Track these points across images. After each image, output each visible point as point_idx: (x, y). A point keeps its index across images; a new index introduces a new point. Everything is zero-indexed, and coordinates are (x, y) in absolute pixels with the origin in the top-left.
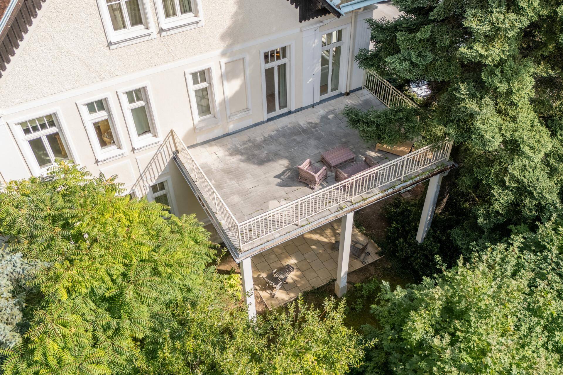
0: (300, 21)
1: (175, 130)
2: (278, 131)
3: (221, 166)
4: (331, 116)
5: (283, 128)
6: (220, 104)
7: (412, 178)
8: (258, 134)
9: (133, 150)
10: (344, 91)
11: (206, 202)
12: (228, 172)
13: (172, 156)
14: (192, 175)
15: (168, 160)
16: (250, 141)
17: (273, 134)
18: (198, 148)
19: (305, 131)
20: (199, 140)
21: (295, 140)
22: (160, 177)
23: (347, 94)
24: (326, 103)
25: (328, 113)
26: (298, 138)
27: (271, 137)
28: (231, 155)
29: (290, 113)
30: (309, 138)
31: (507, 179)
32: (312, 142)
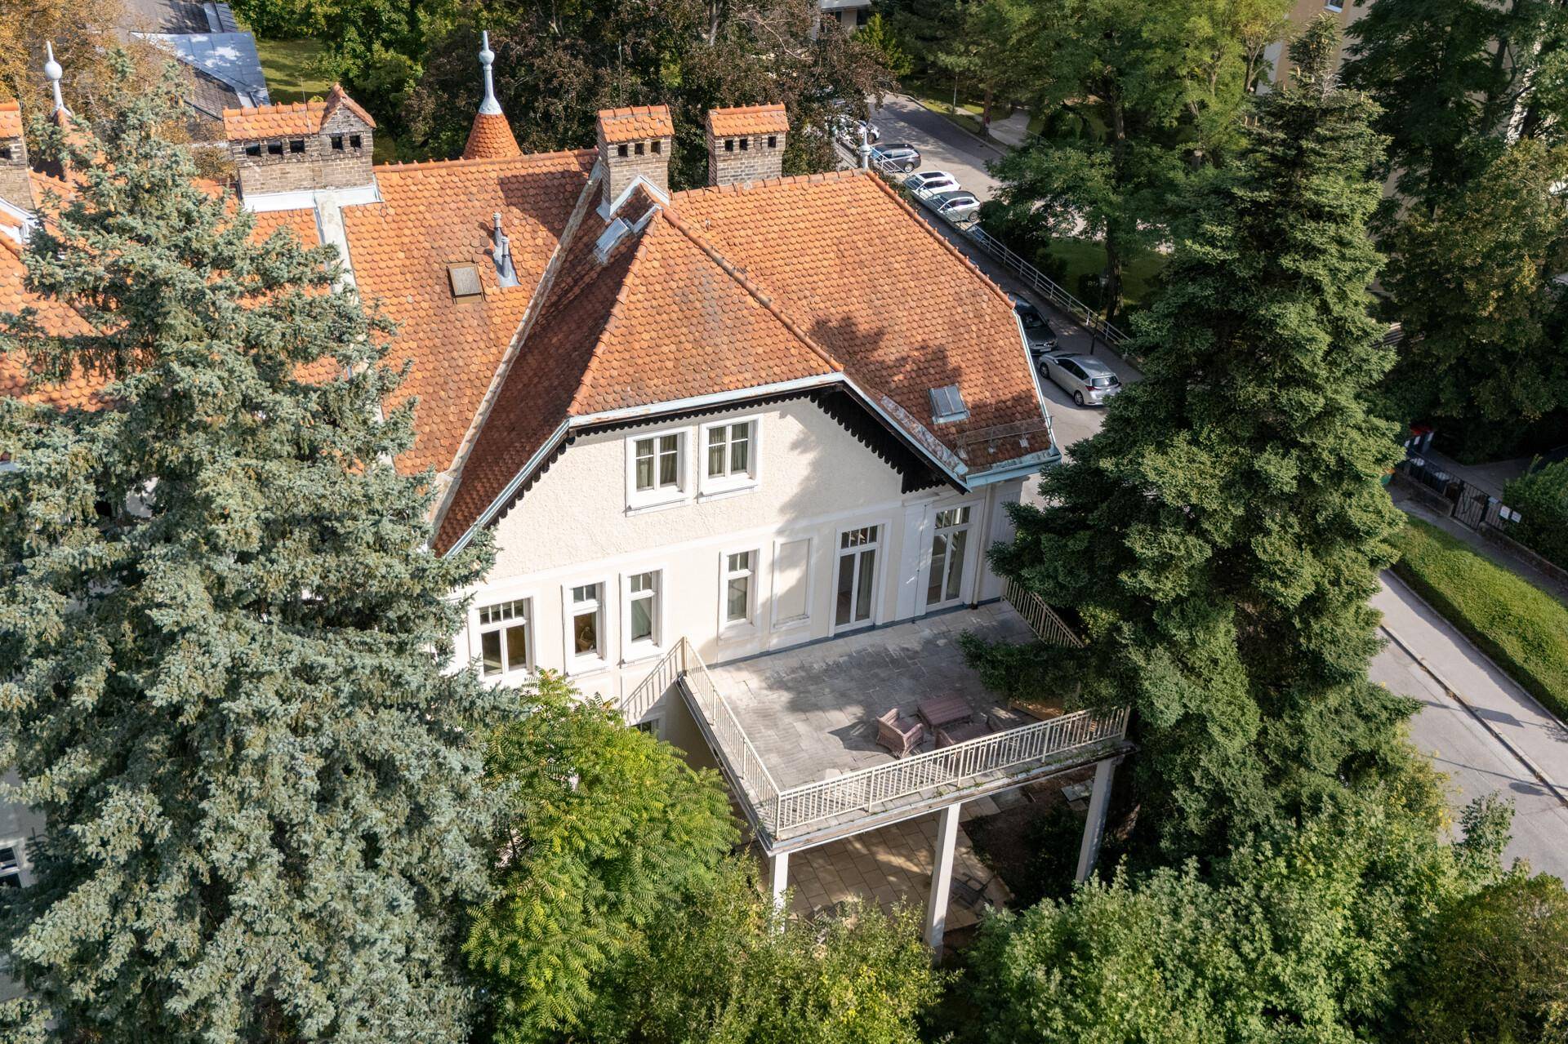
0: (904, 492)
1: (689, 638)
2: (850, 656)
3: (754, 704)
4: (941, 642)
5: (858, 652)
6: (764, 605)
7: (1059, 761)
8: (818, 659)
9: (622, 662)
10: (968, 602)
11: (726, 759)
12: (765, 715)
13: (674, 679)
14: (707, 714)
15: (668, 685)
16: (802, 667)
17: (841, 660)
18: (718, 671)
19: (894, 662)
20: (721, 659)
21: (876, 675)
22: (649, 712)
23: (974, 607)
24: (937, 618)
25: (937, 637)
26: (883, 673)
27: (838, 665)
28: (770, 688)
29: (873, 628)
30: (900, 674)
31: (1197, 775)
32: (906, 682)
